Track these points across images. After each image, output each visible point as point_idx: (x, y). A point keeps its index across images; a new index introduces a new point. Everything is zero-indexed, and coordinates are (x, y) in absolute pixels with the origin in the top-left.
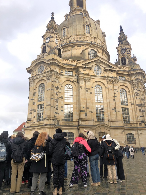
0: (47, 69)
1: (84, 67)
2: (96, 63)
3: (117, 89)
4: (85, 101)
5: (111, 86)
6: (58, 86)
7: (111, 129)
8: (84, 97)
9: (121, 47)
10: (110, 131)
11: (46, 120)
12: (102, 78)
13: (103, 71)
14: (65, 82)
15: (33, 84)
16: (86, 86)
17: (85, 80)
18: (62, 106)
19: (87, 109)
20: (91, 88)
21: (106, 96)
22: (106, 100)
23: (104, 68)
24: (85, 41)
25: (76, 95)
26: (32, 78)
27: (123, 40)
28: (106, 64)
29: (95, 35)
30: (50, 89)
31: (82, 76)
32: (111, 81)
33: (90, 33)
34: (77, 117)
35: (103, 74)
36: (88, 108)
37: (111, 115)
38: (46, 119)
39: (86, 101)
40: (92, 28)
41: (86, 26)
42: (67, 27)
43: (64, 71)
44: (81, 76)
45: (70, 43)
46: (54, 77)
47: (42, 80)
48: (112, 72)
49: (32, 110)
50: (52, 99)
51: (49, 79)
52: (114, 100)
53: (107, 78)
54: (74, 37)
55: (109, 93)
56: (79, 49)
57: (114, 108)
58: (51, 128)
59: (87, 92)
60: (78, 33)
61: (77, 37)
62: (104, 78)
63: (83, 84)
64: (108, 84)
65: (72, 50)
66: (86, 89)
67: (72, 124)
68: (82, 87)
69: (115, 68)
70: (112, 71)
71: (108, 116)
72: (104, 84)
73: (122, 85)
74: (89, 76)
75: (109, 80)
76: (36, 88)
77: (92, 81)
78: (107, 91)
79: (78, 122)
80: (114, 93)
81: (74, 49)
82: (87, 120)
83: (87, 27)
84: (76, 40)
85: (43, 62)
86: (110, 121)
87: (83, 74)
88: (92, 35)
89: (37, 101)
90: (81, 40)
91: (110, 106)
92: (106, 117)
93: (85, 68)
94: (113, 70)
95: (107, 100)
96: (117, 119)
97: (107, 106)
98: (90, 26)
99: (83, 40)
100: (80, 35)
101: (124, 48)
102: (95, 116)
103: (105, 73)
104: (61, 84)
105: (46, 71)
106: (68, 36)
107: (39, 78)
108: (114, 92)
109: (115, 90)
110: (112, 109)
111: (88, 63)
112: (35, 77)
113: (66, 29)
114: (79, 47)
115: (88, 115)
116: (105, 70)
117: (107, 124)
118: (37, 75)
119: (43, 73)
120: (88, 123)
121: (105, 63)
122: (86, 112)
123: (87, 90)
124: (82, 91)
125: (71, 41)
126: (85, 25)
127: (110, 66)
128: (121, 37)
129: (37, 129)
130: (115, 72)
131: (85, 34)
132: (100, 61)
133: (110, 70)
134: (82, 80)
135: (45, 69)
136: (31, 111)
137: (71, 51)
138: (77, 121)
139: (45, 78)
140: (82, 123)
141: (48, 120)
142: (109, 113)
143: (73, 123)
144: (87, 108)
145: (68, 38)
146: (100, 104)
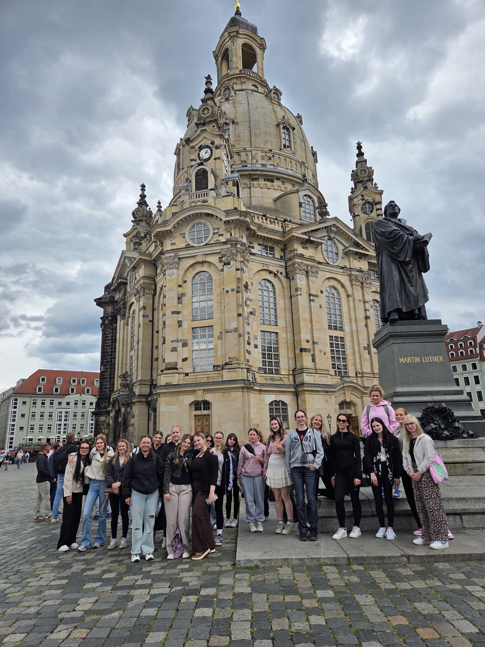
0: (219, 235)
1: (307, 240)
2: (327, 232)
3: (370, 301)
4: (309, 325)
5: (358, 294)
6: (247, 283)
7: (364, 395)
8: (307, 316)
9: (362, 196)
10: (362, 398)
11: (229, 369)
12: (341, 271)
13: (341, 254)
14: (258, 273)
15: (175, 271)
16: (311, 287)
17: (307, 272)
18: (255, 334)
19: (316, 345)
20: (319, 294)
21: (350, 315)
22: (349, 325)
23: (344, 248)
24: (283, 169)
25: (285, 309)
26: (173, 254)
27: (366, 179)
28: (348, 238)
29: (302, 157)
30: (233, 290)
31: (302, 262)
32: (359, 280)
33: (293, 150)
34: (289, 364)
35: (343, 261)
36: (317, 343)
37: (361, 360)
38: (228, 366)
39: (312, 325)
40: (295, 137)
41: (284, 128)
42: (233, 123)
43: (255, 245)
44: (300, 261)
45: (244, 168)
46: (242, 259)
47: (203, 262)
48: (359, 258)
49: (177, 341)
50: (239, 315)
51: (229, 264)
52: (366, 326)
53: (351, 271)
54: (254, 153)
55: (355, 309)
56: (269, 187)
57: (366, 346)
58: (244, 390)
59: (312, 302)
60: (265, 144)
61: (263, 154)
62: (344, 271)
63: (304, 282)
64: (352, 285)
65: (250, 188)
66: (310, 295)
67: (281, 379)
68: (302, 290)
69: (366, 250)
70: (361, 256)
71: (355, 364)
72: (343, 286)
73: (375, 290)
74: (316, 264)
75: (356, 276)
76: (185, 282)
77: (323, 275)
78: (351, 304)
79: (294, 376)
80: (366, 310)
81: (256, 186)
82: (316, 371)
83: (286, 132)
84: (259, 162)
85: (208, 215)
86: (360, 374)
87: (302, 256)
88: (296, 156)
89: (191, 318)
90: (273, 163)
91: (358, 340)
92: (351, 366)
93: (307, 243)
94: (364, 254)
95: (351, 325)
96: (372, 370)
97: (353, 339)
98: (291, 130)
99: (278, 164)
100: (271, 150)
101: (370, 200)
102: (330, 362)
103: (346, 258)
104: (251, 279)
105: (217, 240)
106: (238, 146)
107: (194, 256)
108: (365, 306)
109: (368, 302)
110: (364, 347)
111: (314, 231)
112: (182, 254)
113: (231, 127)
114: (269, 183)
115: (317, 360)
116: (347, 254)
117: (355, 381)
118: (188, 247)
119: (206, 244)
120: (319, 379)
121: (346, 234)
122: (312, 353)
123: (312, 298)
124: (303, 300)
125: (245, 161)
126: (281, 126)
127: (358, 243)
128: (361, 170)
129: (202, 391)
130: (365, 259)
131: (281, 149)
132: (337, 227)
133: (357, 253)
134: (301, 272)
135: (214, 234)
136: (175, 345)
137: (248, 190)
138: (291, 373)
139: (214, 259)
140: (307, 378)
141: (237, 370)
142: (357, 356)
143: (283, 379)
144: (314, 343)
145: (238, 154)
146: (338, 334)
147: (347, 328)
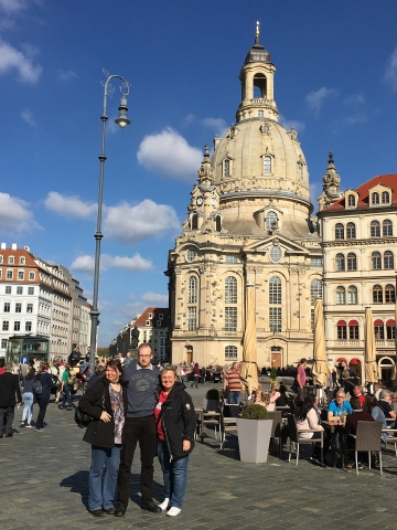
1: (254, 252)
2: (272, 243)
5: (294, 279)
6: (215, 282)
7: (288, 343)
12: (282, 266)
13: (283, 256)
14: (225, 274)
15: (180, 276)
16: (256, 280)
17: (255, 271)
18: (221, 309)
19: (256, 315)
20: (263, 282)
21: (287, 294)
23: (286, 250)
24: (262, 190)
25: (242, 293)
26: (179, 267)
27: (330, 184)
28: (289, 244)
29: (282, 174)
30: (204, 288)
32: (295, 270)
33: (273, 171)
34: (242, 325)
35: (284, 259)
36: (258, 313)
37: (291, 322)
38: (200, 329)
40: (276, 161)
43: (224, 257)
44: (250, 264)
45: (236, 194)
46: (210, 270)
47: (193, 271)
48: (298, 256)
49: (181, 314)
50: (207, 301)
52: (298, 300)
53: (289, 265)
55: (291, 289)
56: (251, 204)
57: (296, 312)
58: (206, 341)
59: (256, 290)
60: (251, 173)
61: (249, 181)
62: (285, 266)
63: (252, 277)
64: (290, 274)
66: (256, 285)
67: (236, 334)
71: (287, 324)
72: (283, 275)
73: (315, 273)
74: (262, 265)
75: (293, 268)
76: (185, 281)
77: (266, 271)
78: (288, 286)
80: (299, 290)
81: (242, 205)
83: (268, 159)
84: (247, 187)
85: (194, 246)
87: (252, 262)
88: (276, 175)
89: (187, 302)
90: (256, 186)
91: (291, 309)
92: (284, 325)
94: (300, 253)
95: (287, 300)
96: (299, 327)
97: (287, 309)
98: (272, 157)
99: (259, 186)
100: (254, 177)
102: (268, 324)
103: (287, 258)
104: (220, 278)
105: (199, 259)
106: (234, 177)
107: (189, 268)
108: (299, 287)
109: (301, 284)
110: (294, 314)
111: (261, 245)
112: (183, 266)
113: (231, 162)
116: (287, 254)
117: (284, 335)
118: (186, 263)
119: (194, 262)
125: (238, 188)
126: (264, 157)
128: (328, 177)
129: (189, 341)
130: (302, 256)
131: (262, 174)
132: (279, 239)
133: (294, 254)
134: (250, 272)
135: (197, 255)
136: (179, 316)
137: (238, 208)
139: (197, 270)
141: (204, 330)
142: (289, 319)
145: (234, 182)
146: (277, 306)
147: (283, 301)
